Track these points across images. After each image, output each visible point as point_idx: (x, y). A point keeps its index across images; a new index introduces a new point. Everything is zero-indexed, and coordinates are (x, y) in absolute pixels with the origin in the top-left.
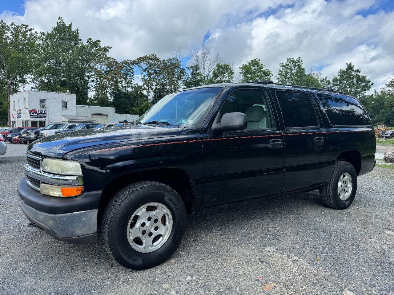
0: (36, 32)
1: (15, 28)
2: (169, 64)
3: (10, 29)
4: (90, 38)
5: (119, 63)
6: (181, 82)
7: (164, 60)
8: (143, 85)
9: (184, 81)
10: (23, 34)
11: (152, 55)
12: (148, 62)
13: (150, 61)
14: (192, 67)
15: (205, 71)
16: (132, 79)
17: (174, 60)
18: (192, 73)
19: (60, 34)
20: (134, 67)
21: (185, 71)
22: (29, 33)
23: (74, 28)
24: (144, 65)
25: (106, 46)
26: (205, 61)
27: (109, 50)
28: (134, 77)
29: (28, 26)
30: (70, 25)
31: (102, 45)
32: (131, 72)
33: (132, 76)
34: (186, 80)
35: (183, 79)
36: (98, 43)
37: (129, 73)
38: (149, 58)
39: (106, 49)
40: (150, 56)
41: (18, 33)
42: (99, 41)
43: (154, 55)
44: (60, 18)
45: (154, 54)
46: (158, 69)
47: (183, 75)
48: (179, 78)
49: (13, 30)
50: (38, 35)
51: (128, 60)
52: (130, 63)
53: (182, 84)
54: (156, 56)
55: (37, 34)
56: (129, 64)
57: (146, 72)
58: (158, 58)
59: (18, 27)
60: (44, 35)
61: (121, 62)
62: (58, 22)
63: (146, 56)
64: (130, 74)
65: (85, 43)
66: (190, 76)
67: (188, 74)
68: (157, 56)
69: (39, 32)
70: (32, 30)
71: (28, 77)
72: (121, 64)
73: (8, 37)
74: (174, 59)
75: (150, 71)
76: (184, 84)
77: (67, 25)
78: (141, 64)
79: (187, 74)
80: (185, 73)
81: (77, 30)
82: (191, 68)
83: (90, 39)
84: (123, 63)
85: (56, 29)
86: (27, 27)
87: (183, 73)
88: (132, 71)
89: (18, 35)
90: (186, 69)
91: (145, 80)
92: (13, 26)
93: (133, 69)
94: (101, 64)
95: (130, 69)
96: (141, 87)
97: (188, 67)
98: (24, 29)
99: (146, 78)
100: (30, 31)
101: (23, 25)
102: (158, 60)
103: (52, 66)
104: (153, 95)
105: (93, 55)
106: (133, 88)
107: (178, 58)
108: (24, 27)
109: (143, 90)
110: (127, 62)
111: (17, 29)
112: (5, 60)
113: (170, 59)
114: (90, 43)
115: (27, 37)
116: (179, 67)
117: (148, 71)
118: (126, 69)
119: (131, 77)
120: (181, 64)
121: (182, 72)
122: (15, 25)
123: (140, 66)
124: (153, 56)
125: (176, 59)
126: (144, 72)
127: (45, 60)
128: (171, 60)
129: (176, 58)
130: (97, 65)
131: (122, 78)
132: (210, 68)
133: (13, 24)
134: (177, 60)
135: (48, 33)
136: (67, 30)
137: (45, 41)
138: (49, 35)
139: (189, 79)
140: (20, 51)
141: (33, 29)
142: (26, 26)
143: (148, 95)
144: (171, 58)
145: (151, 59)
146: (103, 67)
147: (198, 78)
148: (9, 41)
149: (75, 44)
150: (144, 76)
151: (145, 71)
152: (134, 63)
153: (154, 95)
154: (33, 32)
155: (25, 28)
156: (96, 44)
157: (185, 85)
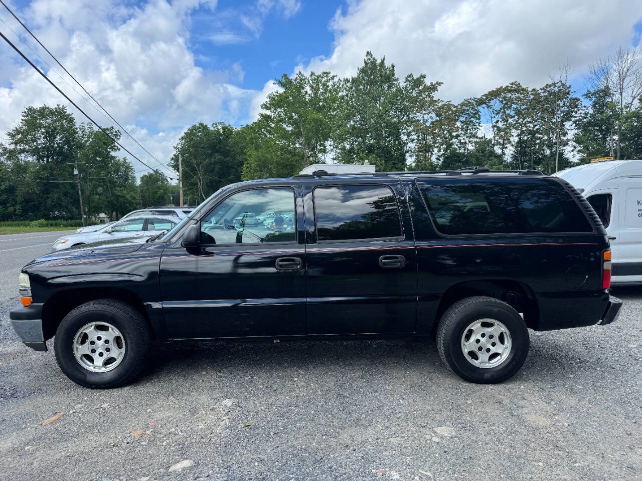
0: (339, 80)
1: (315, 80)
2: (546, 94)
3: (309, 81)
4: (410, 74)
5: (457, 107)
6: (571, 123)
7: (534, 90)
8: (495, 137)
9: (576, 121)
10: (324, 85)
11: (512, 84)
12: (504, 98)
13: (509, 95)
14: (595, 93)
15: (623, 96)
16: (478, 128)
17: (555, 86)
18: (595, 104)
19: (369, 77)
20: (480, 108)
21: (579, 102)
22: (330, 83)
23: (387, 64)
24: (496, 104)
25: (434, 83)
26: (624, 79)
27: (439, 88)
28: (480, 125)
29: (329, 73)
30: (383, 61)
31: (428, 82)
32: (476, 118)
33: (477, 124)
34: (581, 120)
35: (575, 117)
36: (422, 79)
37: (472, 119)
38: (507, 90)
39: (433, 88)
40: (507, 87)
41: (318, 85)
42: (424, 77)
43: (517, 83)
44: (368, 53)
45: (515, 82)
46: (523, 107)
47: (576, 110)
48: (567, 117)
49: (313, 82)
50: (342, 83)
51: (471, 99)
52: (474, 103)
53: (572, 127)
54: (519, 84)
55: (341, 81)
56: (473, 105)
57: (501, 114)
58: (523, 87)
59: (318, 77)
60: (349, 81)
61: (460, 103)
62: (366, 60)
63: (502, 87)
64: (474, 122)
65: (402, 84)
66: (591, 111)
67: (587, 107)
68: (521, 85)
69: (342, 79)
70: (335, 78)
71: (329, 144)
72: (459, 107)
73: (306, 93)
74: (557, 83)
75: (508, 112)
76: (576, 126)
77: (379, 61)
78: (492, 103)
79: (585, 107)
80: (579, 106)
81: (393, 66)
82: (592, 95)
83: (411, 76)
84: (463, 105)
85: (362, 71)
86: (329, 75)
87: (576, 106)
88: (477, 116)
89: (318, 87)
90: (582, 99)
91: (499, 128)
92: (313, 77)
93: (479, 113)
94: (424, 112)
95: (475, 114)
96: (490, 141)
97: (587, 95)
98: (325, 78)
99: (500, 124)
100: (332, 79)
101: (324, 73)
102: (524, 91)
103: (357, 125)
104: (512, 152)
105: (413, 100)
106: (476, 143)
107: (564, 82)
108: (325, 75)
109: (494, 145)
110: (469, 102)
111: (317, 80)
112: (303, 125)
113: (547, 85)
114: (410, 82)
115: (329, 88)
116: (568, 97)
117: (504, 112)
118: (469, 114)
119: (476, 126)
120: (569, 91)
121: (574, 104)
122: (315, 74)
123: (489, 106)
124: (514, 86)
125: (560, 84)
126: (497, 114)
127: (348, 117)
128: (550, 86)
129: (561, 81)
130: (418, 114)
131: (460, 130)
132: (636, 90)
133: (312, 74)
134: (563, 85)
135: (353, 78)
136: (378, 68)
137: (349, 91)
138: (354, 81)
139: (588, 116)
140: (320, 110)
141: (336, 76)
142: (327, 73)
143: (503, 153)
144: (550, 83)
145: (510, 91)
146: (426, 117)
147: (609, 112)
148: (307, 98)
149: (390, 87)
150: (497, 122)
151: (499, 113)
152: (480, 102)
153: (515, 151)
154: (336, 79)
155: (327, 76)
156: (418, 82)
157: (579, 129)
